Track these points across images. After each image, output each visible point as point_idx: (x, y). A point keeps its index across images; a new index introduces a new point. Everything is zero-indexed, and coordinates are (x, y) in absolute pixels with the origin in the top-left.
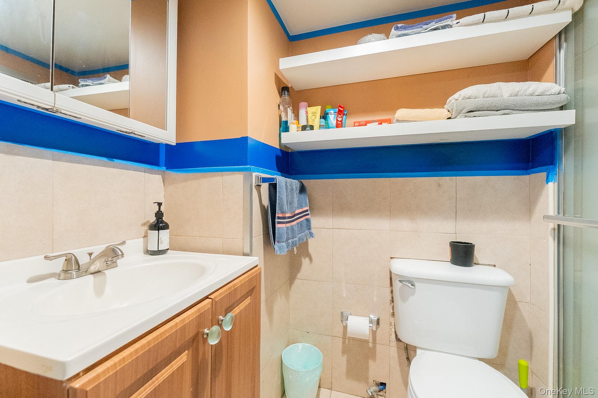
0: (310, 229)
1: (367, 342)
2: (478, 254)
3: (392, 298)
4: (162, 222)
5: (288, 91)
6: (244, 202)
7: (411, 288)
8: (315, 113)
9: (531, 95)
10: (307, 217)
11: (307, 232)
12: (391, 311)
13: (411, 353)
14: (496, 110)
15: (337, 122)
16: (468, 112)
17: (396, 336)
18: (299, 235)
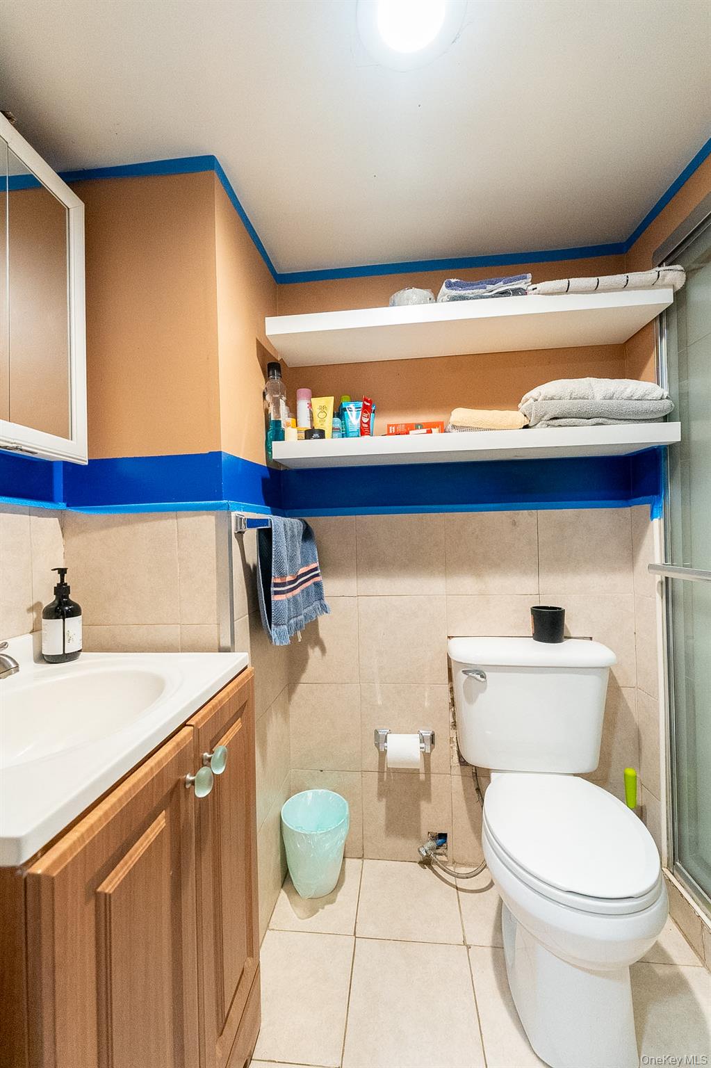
0: (321, 598)
1: (415, 772)
2: (569, 624)
3: (453, 699)
4: (69, 603)
5: (279, 370)
6: (217, 561)
7: (480, 681)
8: (324, 407)
9: (630, 399)
10: (317, 579)
11: (317, 603)
12: (452, 720)
13: (483, 780)
14: (586, 417)
15: (361, 425)
16: (551, 419)
17: (460, 756)
18: (305, 611)
